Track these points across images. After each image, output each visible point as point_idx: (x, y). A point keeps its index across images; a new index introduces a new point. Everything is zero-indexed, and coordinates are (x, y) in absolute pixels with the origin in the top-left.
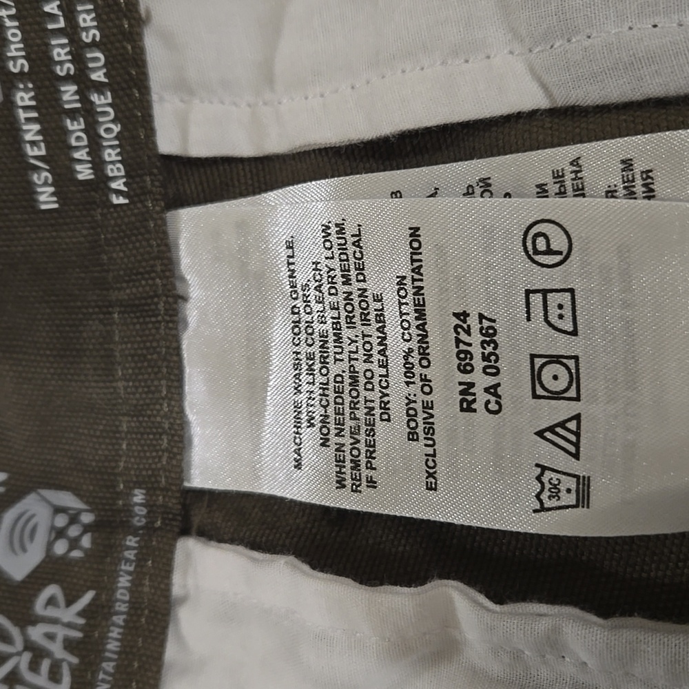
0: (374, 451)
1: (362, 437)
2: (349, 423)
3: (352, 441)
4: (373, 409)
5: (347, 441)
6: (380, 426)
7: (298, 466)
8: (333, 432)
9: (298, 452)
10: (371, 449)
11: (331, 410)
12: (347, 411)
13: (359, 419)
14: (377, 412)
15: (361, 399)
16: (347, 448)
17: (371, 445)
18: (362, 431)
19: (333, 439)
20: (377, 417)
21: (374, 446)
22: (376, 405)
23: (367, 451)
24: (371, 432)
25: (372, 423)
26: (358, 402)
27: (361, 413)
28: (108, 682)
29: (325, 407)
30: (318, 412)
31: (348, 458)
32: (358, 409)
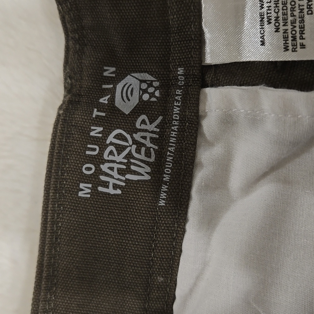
0: (304, 30)
1: (297, 24)
2: (290, 19)
3: (292, 27)
4: (303, 9)
5: (289, 27)
6: (307, 17)
7: (263, 43)
8: (282, 24)
9: (262, 37)
10: (302, 30)
11: (280, 14)
12: (289, 13)
13: (295, 16)
14: (306, 10)
15: (297, 6)
16: (289, 31)
17: (302, 28)
18: (297, 22)
19: (282, 28)
20: (306, 13)
21: (304, 28)
22: (305, 7)
23: (300, 31)
24: (302, 21)
25: (303, 16)
26: (295, 7)
27: (297, 13)
28: (172, 156)
29: (277, 13)
30: (274, 15)
31: (290, 35)
32: (295, 11)
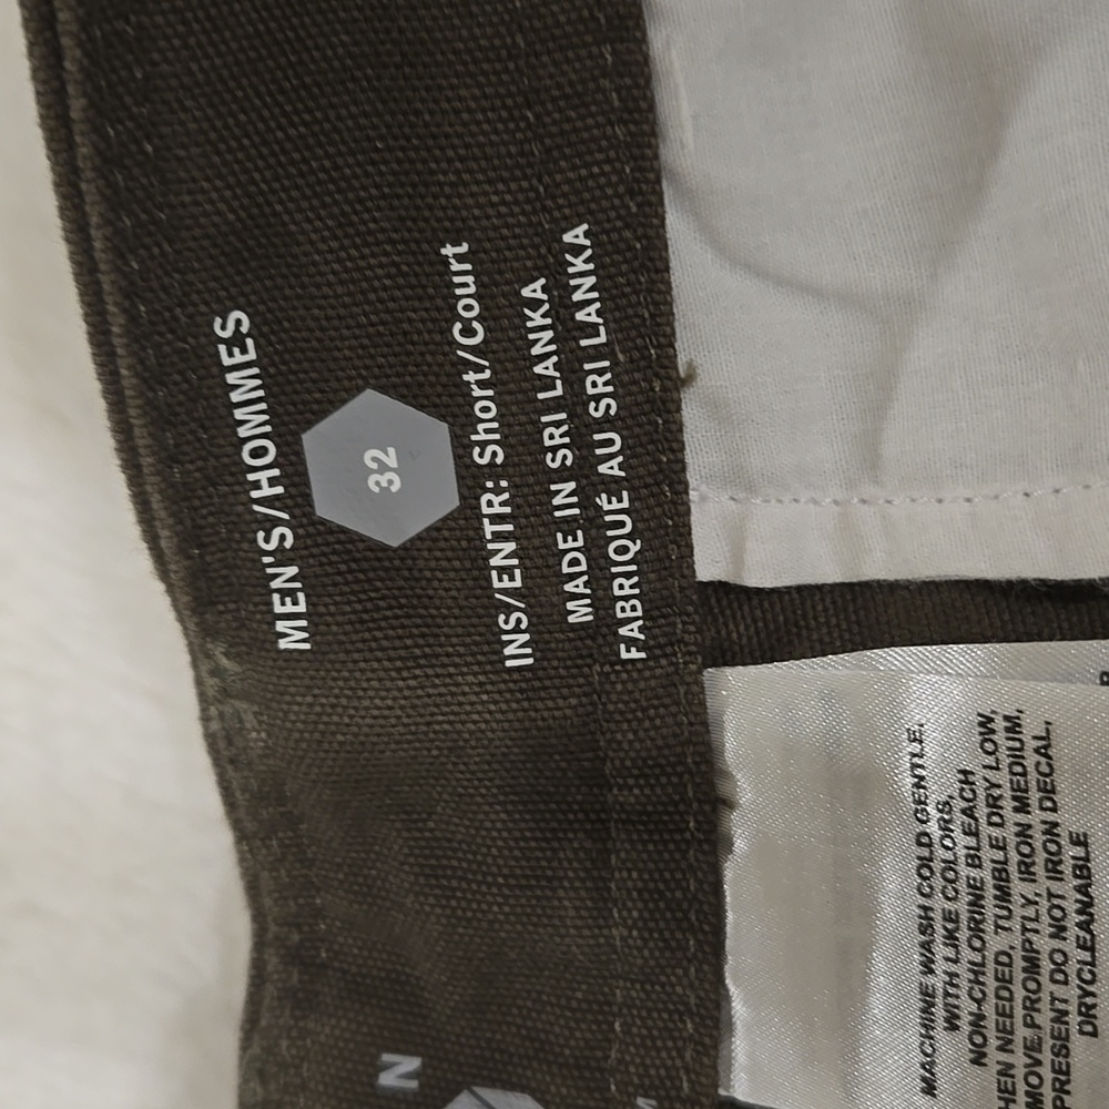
0: (1068, 1082)
1: (1046, 1056)
2: (1022, 1032)
3: (1029, 1061)
4: (1066, 1013)
5: (1019, 1059)
6: (1078, 1043)
7: (930, 1088)
8: (993, 1042)
9: (929, 1066)
10: (1063, 1078)
11: (989, 1010)
12: (1019, 1012)
13: (1039, 1027)
14: (1074, 1019)
15: (1045, 997)
16: (1019, 1072)
17: (1063, 1074)
18: (1047, 1047)
19: (994, 1056)
20: (1074, 1028)
21: (1067, 1073)
22: (1073, 1008)
23: (1055, 1080)
24: (1062, 1050)
25: (1063, 1035)
26: (1039, 1000)
27: (1044, 1018)
29: (978, 1002)
30: (967, 1007)
31: (1021, 1088)
32: (1038, 1011)
